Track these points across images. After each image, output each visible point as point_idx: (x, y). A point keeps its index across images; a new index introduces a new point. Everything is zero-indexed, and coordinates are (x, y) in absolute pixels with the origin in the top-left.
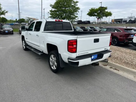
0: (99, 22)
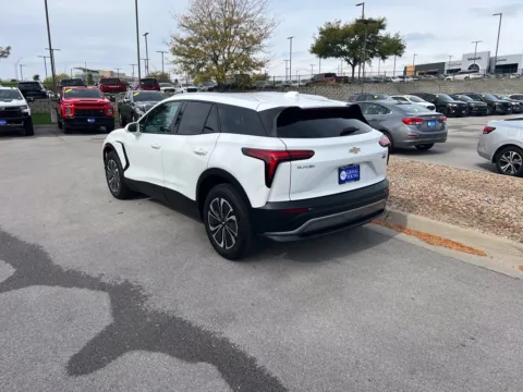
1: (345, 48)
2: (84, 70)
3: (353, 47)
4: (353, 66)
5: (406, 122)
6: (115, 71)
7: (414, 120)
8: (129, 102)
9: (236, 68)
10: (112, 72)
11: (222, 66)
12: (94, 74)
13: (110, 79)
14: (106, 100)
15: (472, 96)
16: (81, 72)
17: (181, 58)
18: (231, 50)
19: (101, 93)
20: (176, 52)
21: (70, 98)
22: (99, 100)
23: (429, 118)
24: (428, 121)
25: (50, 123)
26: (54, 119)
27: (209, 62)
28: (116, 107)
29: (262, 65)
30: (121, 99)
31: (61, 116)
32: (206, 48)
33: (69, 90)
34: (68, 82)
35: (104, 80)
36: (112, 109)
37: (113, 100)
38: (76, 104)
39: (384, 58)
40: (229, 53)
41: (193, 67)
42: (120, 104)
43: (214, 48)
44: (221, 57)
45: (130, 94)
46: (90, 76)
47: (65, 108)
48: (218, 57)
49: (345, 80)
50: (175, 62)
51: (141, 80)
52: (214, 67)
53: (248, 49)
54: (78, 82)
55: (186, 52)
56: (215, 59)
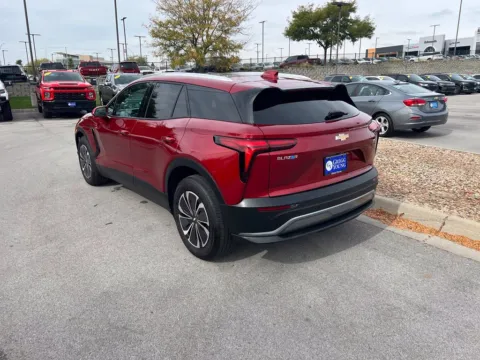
0: (328, 58)
1: (317, 31)
2: (65, 55)
3: (325, 30)
4: (326, 49)
5: (408, 104)
6: (95, 56)
7: (416, 102)
8: (110, 85)
9: (215, 50)
10: (91, 57)
11: (201, 48)
12: (74, 59)
13: (90, 63)
14: (87, 84)
15: (439, 76)
16: (62, 57)
17: (160, 41)
18: (210, 33)
19: (81, 77)
20: (155, 34)
21: (49, 81)
22: (80, 83)
23: (431, 99)
24: (430, 102)
25: (30, 107)
26: (34, 102)
27: (189, 44)
28: (97, 90)
29: (240, 47)
30: (101, 82)
31: (40, 100)
32: (185, 31)
33: (48, 73)
34: (47, 66)
35: (83, 64)
36: (93, 92)
37: (93, 83)
38: (55, 88)
39: (354, 40)
40: (208, 36)
41: (172, 49)
42: (101, 87)
43: (193, 31)
44: (200, 40)
45: (112, 77)
46: (71, 60)
47: (44, 92)
48: (196, 39)
49: (317, 62)
50: (154, 45)
51: (121, 64)
52: (193, 50)
53: (226, 32)
54: (58, 66)
55: (165, 35)
56: (194, 42)
